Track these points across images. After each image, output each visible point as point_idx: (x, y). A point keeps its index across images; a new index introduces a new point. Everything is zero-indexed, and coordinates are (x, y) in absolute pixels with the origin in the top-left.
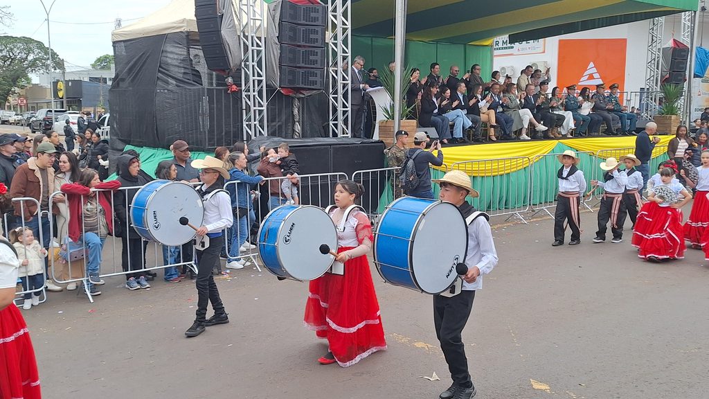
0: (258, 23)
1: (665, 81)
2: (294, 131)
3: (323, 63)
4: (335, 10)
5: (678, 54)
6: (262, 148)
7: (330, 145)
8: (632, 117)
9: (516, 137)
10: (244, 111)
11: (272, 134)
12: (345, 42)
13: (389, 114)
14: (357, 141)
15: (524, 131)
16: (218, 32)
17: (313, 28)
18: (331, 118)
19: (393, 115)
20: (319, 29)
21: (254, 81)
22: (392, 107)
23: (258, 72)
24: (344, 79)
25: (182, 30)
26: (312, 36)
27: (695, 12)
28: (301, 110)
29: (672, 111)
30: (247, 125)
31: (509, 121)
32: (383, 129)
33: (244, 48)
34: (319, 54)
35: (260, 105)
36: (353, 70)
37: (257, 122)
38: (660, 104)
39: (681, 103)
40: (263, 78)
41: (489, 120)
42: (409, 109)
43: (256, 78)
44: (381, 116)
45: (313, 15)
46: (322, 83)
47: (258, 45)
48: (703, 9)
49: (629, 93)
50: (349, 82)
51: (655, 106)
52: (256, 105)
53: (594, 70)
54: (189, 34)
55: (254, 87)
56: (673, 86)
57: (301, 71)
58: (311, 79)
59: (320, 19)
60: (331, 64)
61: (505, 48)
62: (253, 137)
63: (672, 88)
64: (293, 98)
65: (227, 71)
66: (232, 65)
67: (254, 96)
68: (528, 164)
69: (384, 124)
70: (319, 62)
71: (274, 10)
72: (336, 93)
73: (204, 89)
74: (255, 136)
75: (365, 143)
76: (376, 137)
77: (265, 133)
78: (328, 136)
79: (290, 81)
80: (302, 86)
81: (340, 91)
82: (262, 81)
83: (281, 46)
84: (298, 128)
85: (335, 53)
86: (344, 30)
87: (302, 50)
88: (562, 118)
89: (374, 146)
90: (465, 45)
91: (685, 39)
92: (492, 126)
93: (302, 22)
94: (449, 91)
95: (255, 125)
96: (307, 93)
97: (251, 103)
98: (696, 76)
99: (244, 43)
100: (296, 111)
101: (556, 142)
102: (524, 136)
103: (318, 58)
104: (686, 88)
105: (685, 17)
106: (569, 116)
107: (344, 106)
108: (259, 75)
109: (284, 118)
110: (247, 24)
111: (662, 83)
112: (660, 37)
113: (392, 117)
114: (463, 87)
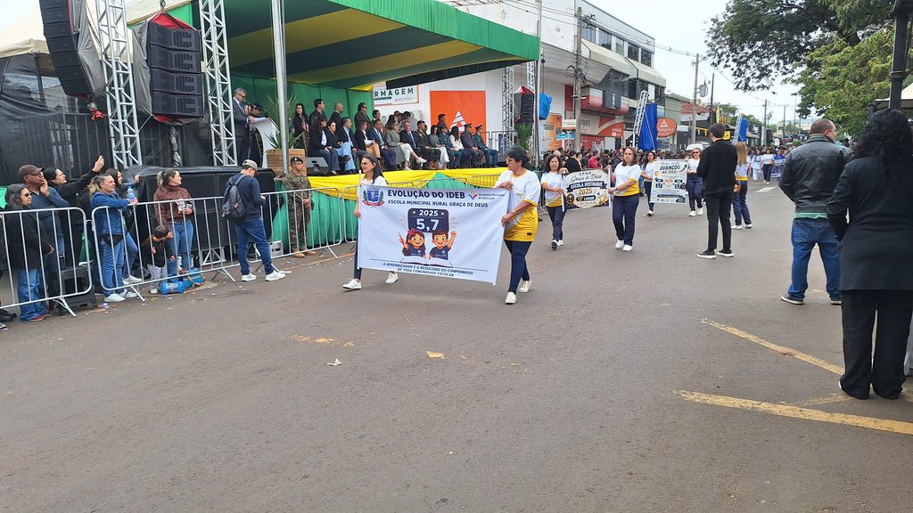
0: (122, 45)
1: (518, 122)
2: (173, 161)
3: (200, 90)
4: (209, 37)
5: (526, 99)
6: (137, 177)
7: (216, 173)
8: (494, 153)
10: (113, 140)
11: (148, 163)
12: (223, 71)
13: (275, 143)
15: (406, 164)
16: (74, 52)
17: (187, 53)
18: (214, 148)
19: (280, 144)
20: (193, 54)
21: (121, 106)
22: (279, 136)
23: (126, 98)
24: (225, 108)
25: (29, 51)
26: (185, 62)
27: (537, 62)
28: (181, 138)
30: (117, 154)
31: (392, 155)
32: (272, 157)
33: (108, 72)
34: (195, 80)
35: (131, 132)
36: (233, 100)
37: (129, 152)
39: (531, 140)
40: (133, 104)
41: (374, 154)
42: (297, 138)
43: (124, 103)
44: (267, 146)
45: (184, 40)
46: (201, 110)
47: (124, 69)
48: (543, 61)
49: (490, 133)
50: (231, 111)
52: (126, 133)
53: (461, 119)
54: (38, 56)
55: (122, 113)
56: (524, 126)
57: (176, 97)
58: (188, 106)
59: (193, 44)
60: (209, 92)
61: (384, 98)
62: (126, 167)
63: (523, 127)
64: (169, 127)
65: (89, 96)
66: (94, 88)
67: (123, 123)
69: (272, 154)
70: (196, 88)
71: (140, 33)
72: (218, 122)
73: (61, 115)
74: (128, 165)
76: (265, 166)
77: (140, 162)
78: (213, 165)
79: (163, 107)
80: (180, 113)
81: (222, 120)
82: (131, 106)
83: (151, 72)
84: (178, 157)
85: (213, 82)
86: (221, 58)
87: (176, 75)
89: (263, 174)
90: (347, 90)
91: (532, 88)
92: (379, 159)
93: (174, 47)
94: (334, 124)
95: (127, 154)
96: (185, 121)
97: (120, 130)
98: (541, 118)
99: (107, 66)
100: (174, 140)
101: (435, 172)
102: (407, 167)
103: (195, 84)
104: (534, 128)
105: (529, 67)
106: (443, 150)
107: (228, 135)
108: (127, 101)
109: (161, 148)
110: (108, 46)
111: (516, 123)
112: (511, 83)
113: (279, 146)
114: (349, 123)
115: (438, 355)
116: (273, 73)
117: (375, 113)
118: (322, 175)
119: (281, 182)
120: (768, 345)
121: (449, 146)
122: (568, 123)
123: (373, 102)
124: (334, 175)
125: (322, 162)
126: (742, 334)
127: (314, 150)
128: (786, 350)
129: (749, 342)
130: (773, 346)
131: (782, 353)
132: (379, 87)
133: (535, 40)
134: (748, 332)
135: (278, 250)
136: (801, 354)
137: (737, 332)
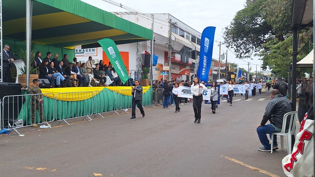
1: (143, 66)
5: (147, 57)
9: (86, 85)
13: (23, 72)
14: (7, 84)
15: (90, 83)
22: (25, 68)
27: (152, 41)
29: (146, 78)
32: (21, 78)
38: (142, 75)
39: (149, 74)
42: (35, 69)
44: (19, 72)
48: (154, 41)
49: (131, 71)
50: (1, 55)
51: (140, 76)
61: (80, 53)
63: (145, 69)
68: (92, 96)
69: (21, 76)
75: (11, 85)
76: (17, 82)
88: (105, 79)
89: (15, 86)
90: (62, 48)
91: (150, 52)
92: (76, 80)
98: (153, 65)
101: (103, 87)
102: (90, 85)
104: (150, 69)
105: (148, 43)
111: (142, 67)
112: (140, 49)
113: (25, 73)
114: (62, 63)
115: (99, 175)
116: (25, 39)
117: (75, 59)
118: (46, 87)
119: (25, 90)
120: (248, 166)
121: (111, 76)
122: (166, 68)
123: (75, 55)
124: (51, 88)
125: (47, 81)
126: (238, 162)
127: (43, 75)
128: (256, 168)
129: (240, 165)
130: (250, 167)
131: (254, 170)
132: (78, 47)
133: (151, 32)
134: (239, 160)
135: (21, 124)
136: (261, 170)
137: (235, 161)
